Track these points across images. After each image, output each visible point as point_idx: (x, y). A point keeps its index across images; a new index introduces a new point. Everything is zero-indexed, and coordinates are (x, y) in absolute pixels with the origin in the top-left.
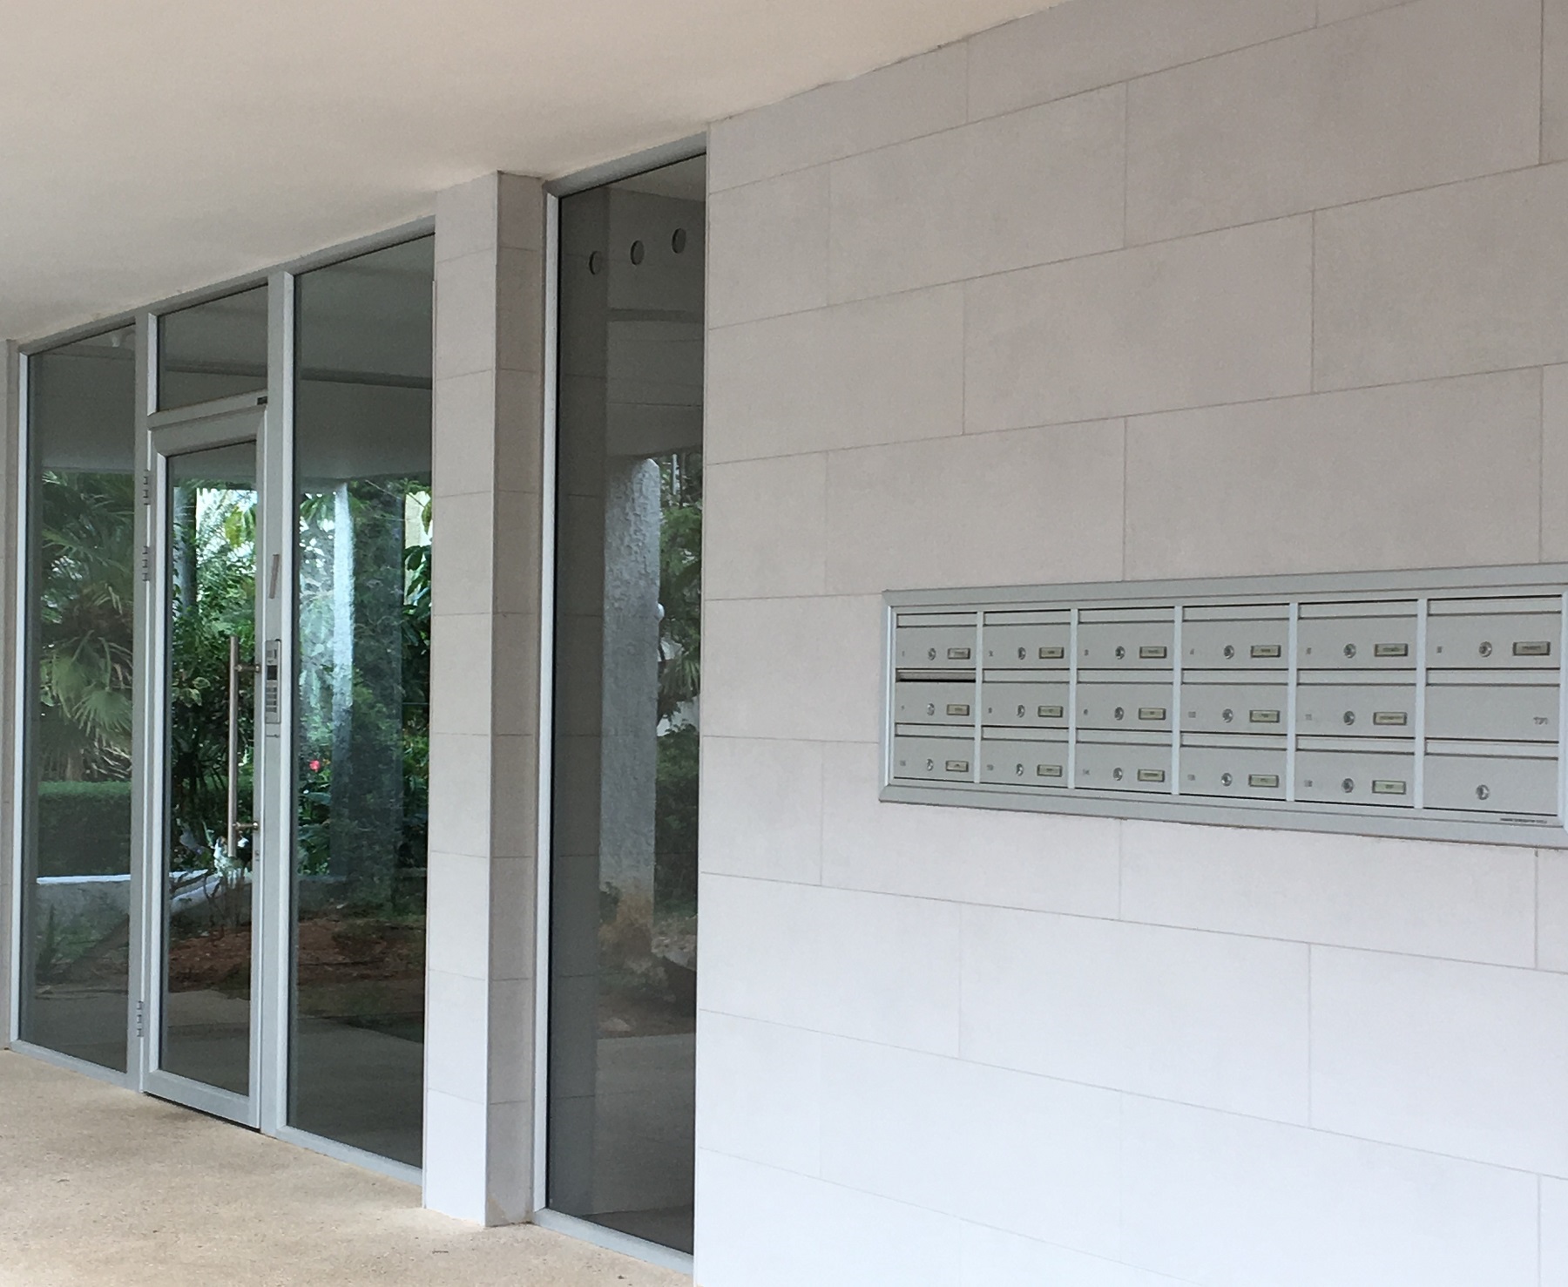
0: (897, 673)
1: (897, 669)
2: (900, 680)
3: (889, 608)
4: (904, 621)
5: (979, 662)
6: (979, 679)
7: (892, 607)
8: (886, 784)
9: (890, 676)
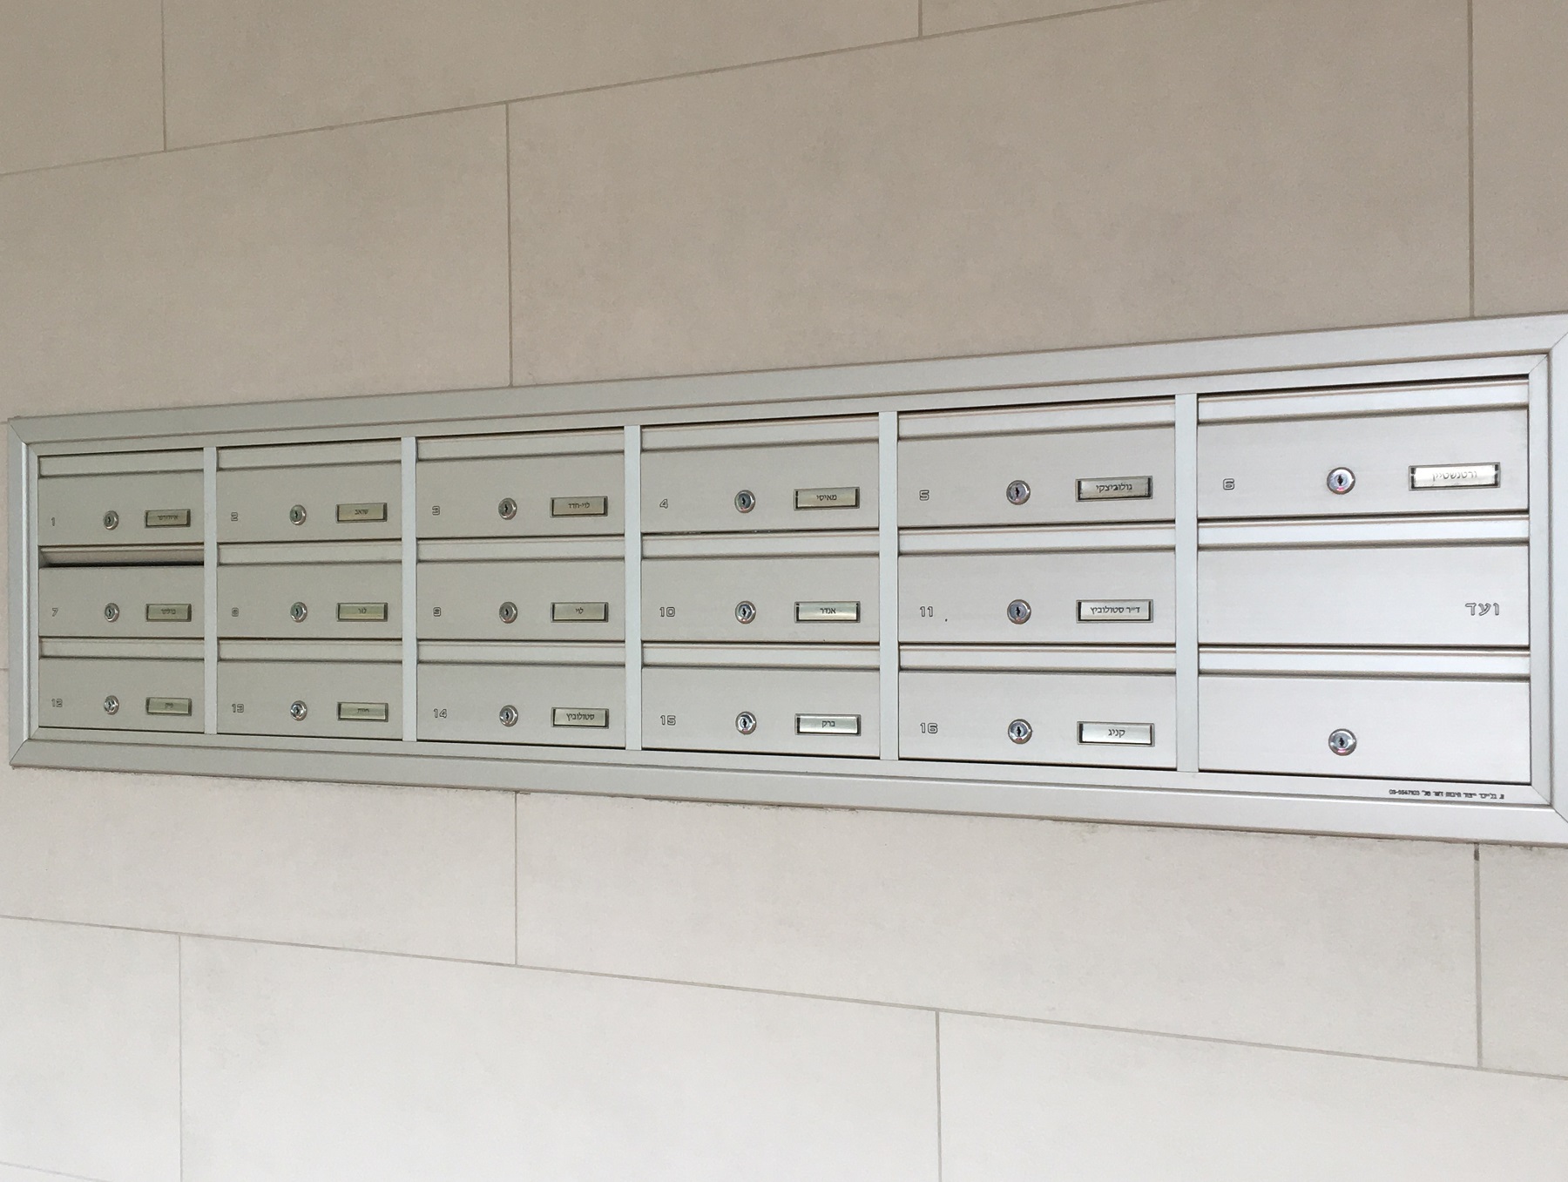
0: (41, 553)
1: (40, 547)
2: (47, 564)
3: (24, 445)
4: (50, 467)
5: (209, 531)
6: (210, 556)
7: (27, 444)
8: (25, 738)
9: (27, 559)
